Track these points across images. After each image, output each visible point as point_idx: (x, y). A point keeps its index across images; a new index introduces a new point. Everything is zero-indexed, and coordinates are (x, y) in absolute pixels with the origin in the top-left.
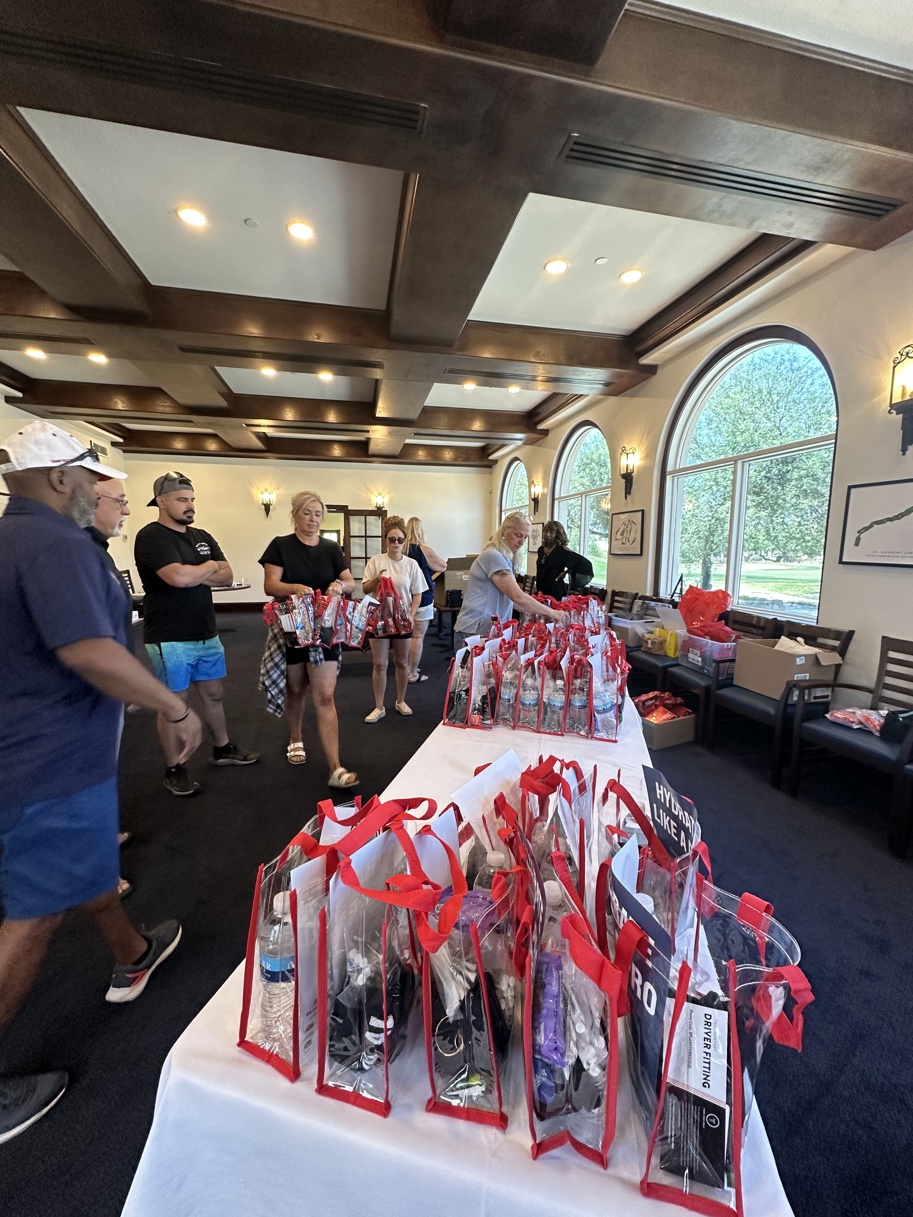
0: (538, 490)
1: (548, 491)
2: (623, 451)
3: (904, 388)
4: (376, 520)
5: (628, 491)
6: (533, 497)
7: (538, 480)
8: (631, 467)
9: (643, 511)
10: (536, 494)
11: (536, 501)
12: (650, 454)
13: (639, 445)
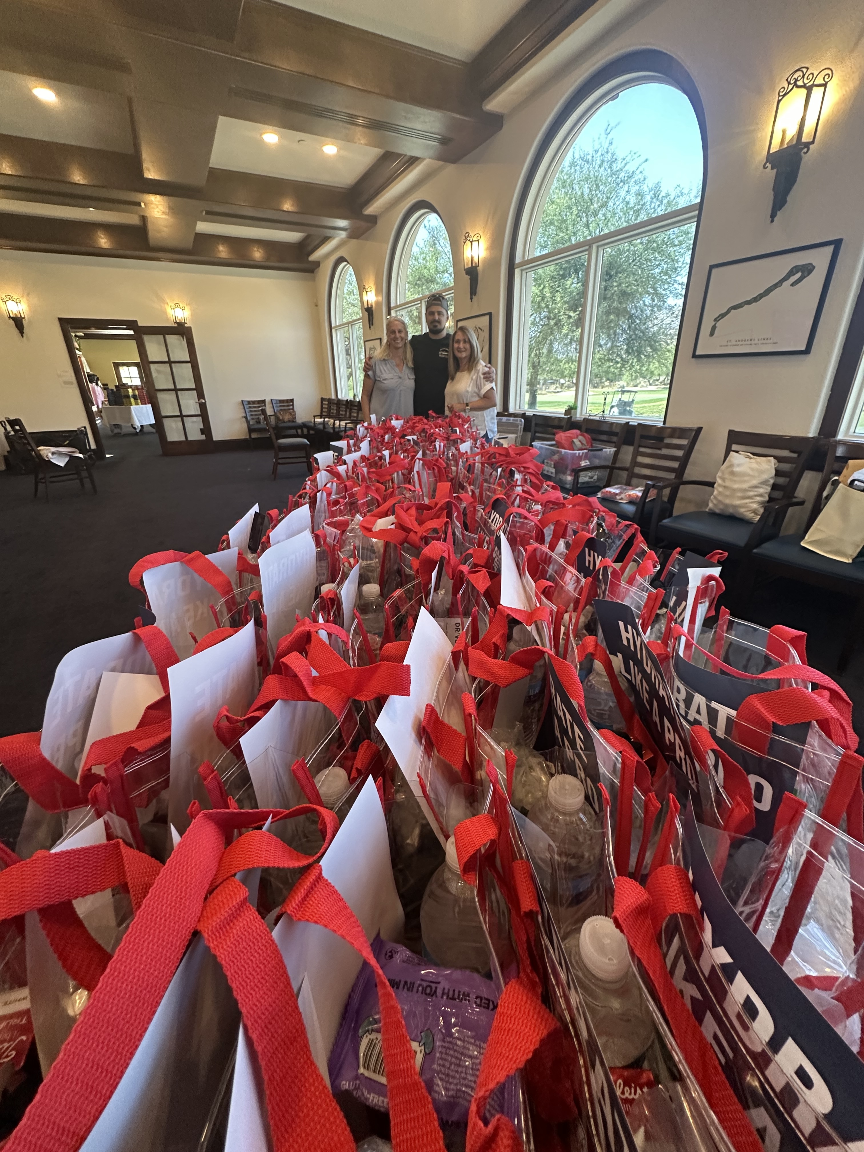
0: (371, 297)
1: (382, 298)
2: (466, 237)
3: (784, 132)
4: (179, 340)
5: (473, 291)
6: (366, 306)
7: (371, 285)
8: (476, 260)
9: (490, 314)
10: (370, 303)
11: (369, 311)
12: (495, 244)
13: (484, 231)
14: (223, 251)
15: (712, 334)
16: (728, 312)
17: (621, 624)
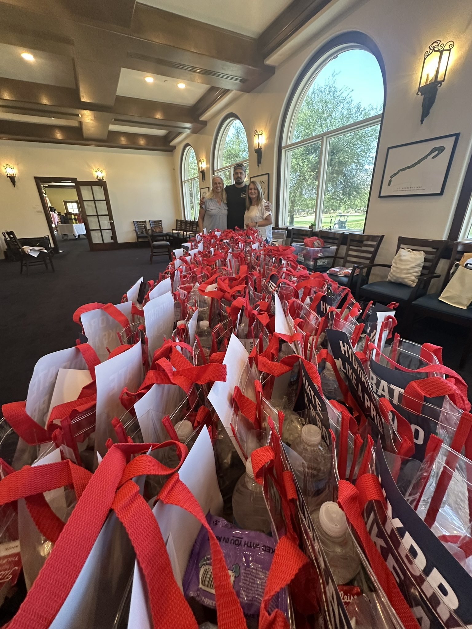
0: (204, 165)
1: (209, 166)
2: (255, 133)
3: (428, 75)
4: (100, 188)
5: (259, 162)
6: (201, 170)
7: (203, 158)
8: (260, 145)
9: (268, 174)
10: (203, 168)
11: (202, 172)
12: (271, 136)
13: (265, 129)
14: (123, 140)
15: (389, 185)
16: (398, 173)
17: (341, 342)
